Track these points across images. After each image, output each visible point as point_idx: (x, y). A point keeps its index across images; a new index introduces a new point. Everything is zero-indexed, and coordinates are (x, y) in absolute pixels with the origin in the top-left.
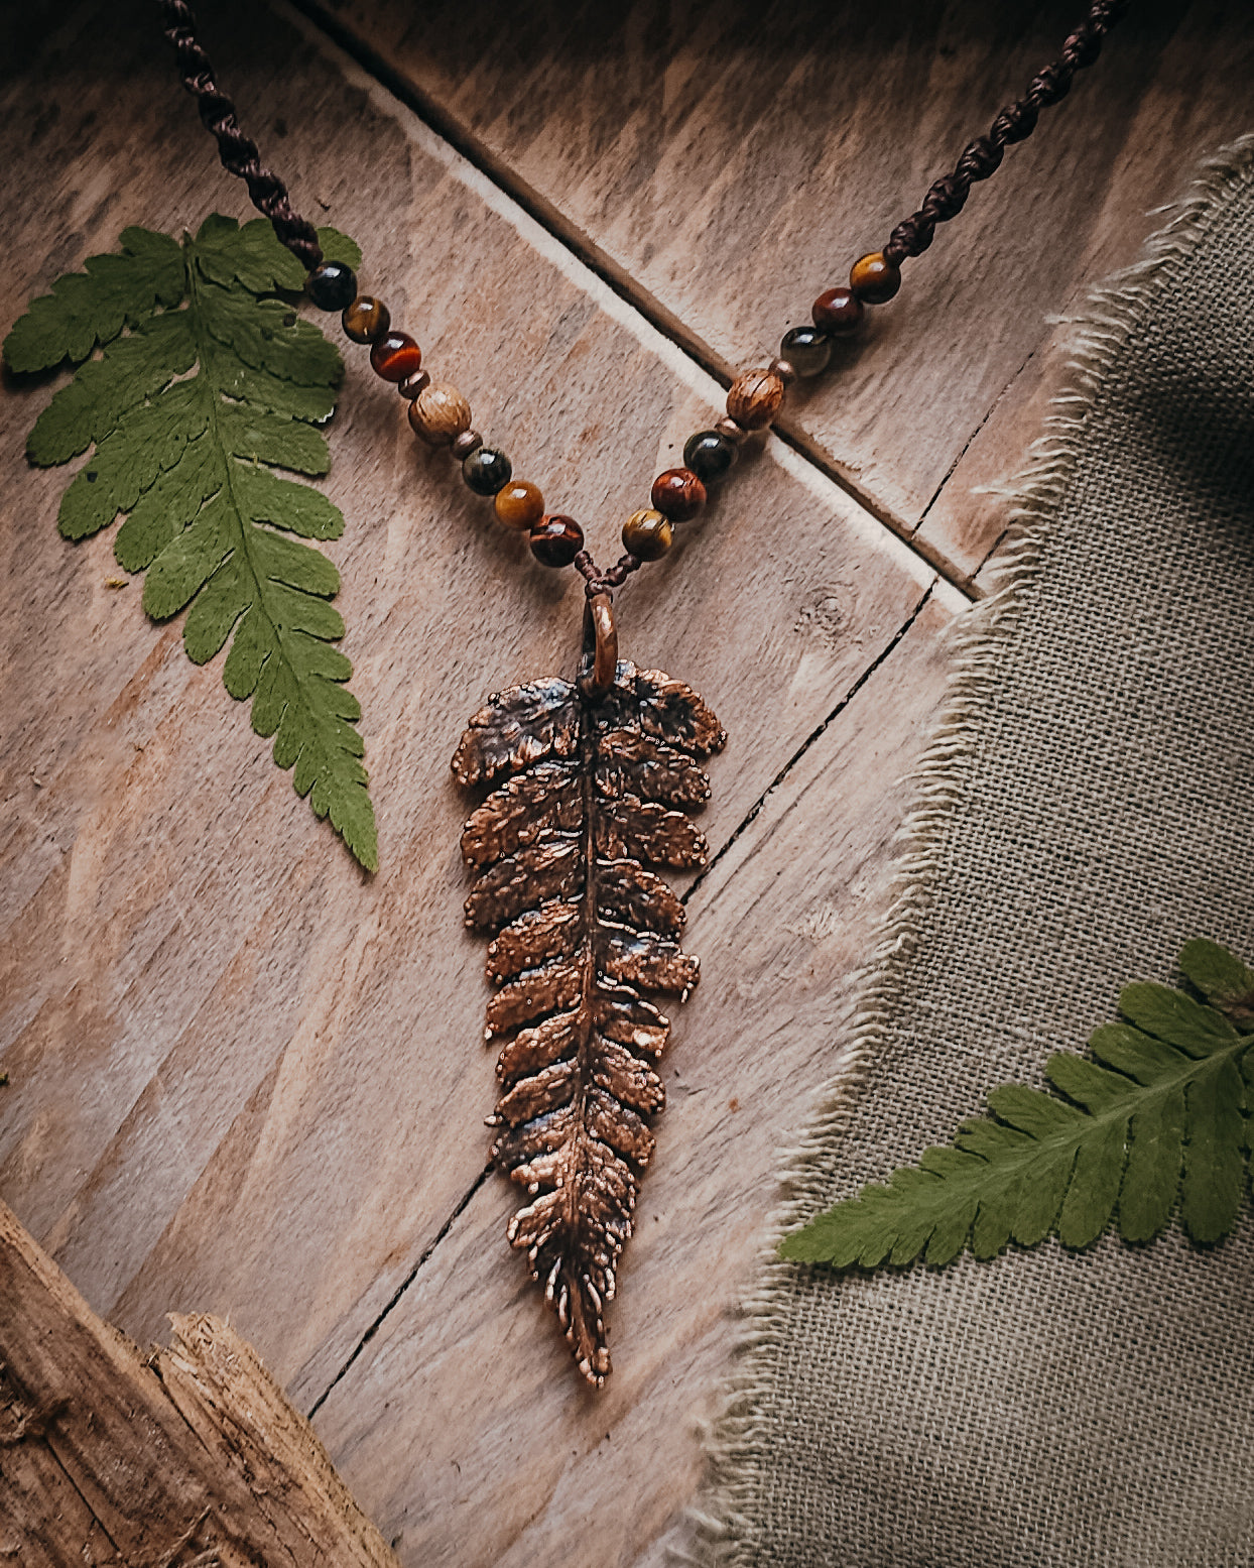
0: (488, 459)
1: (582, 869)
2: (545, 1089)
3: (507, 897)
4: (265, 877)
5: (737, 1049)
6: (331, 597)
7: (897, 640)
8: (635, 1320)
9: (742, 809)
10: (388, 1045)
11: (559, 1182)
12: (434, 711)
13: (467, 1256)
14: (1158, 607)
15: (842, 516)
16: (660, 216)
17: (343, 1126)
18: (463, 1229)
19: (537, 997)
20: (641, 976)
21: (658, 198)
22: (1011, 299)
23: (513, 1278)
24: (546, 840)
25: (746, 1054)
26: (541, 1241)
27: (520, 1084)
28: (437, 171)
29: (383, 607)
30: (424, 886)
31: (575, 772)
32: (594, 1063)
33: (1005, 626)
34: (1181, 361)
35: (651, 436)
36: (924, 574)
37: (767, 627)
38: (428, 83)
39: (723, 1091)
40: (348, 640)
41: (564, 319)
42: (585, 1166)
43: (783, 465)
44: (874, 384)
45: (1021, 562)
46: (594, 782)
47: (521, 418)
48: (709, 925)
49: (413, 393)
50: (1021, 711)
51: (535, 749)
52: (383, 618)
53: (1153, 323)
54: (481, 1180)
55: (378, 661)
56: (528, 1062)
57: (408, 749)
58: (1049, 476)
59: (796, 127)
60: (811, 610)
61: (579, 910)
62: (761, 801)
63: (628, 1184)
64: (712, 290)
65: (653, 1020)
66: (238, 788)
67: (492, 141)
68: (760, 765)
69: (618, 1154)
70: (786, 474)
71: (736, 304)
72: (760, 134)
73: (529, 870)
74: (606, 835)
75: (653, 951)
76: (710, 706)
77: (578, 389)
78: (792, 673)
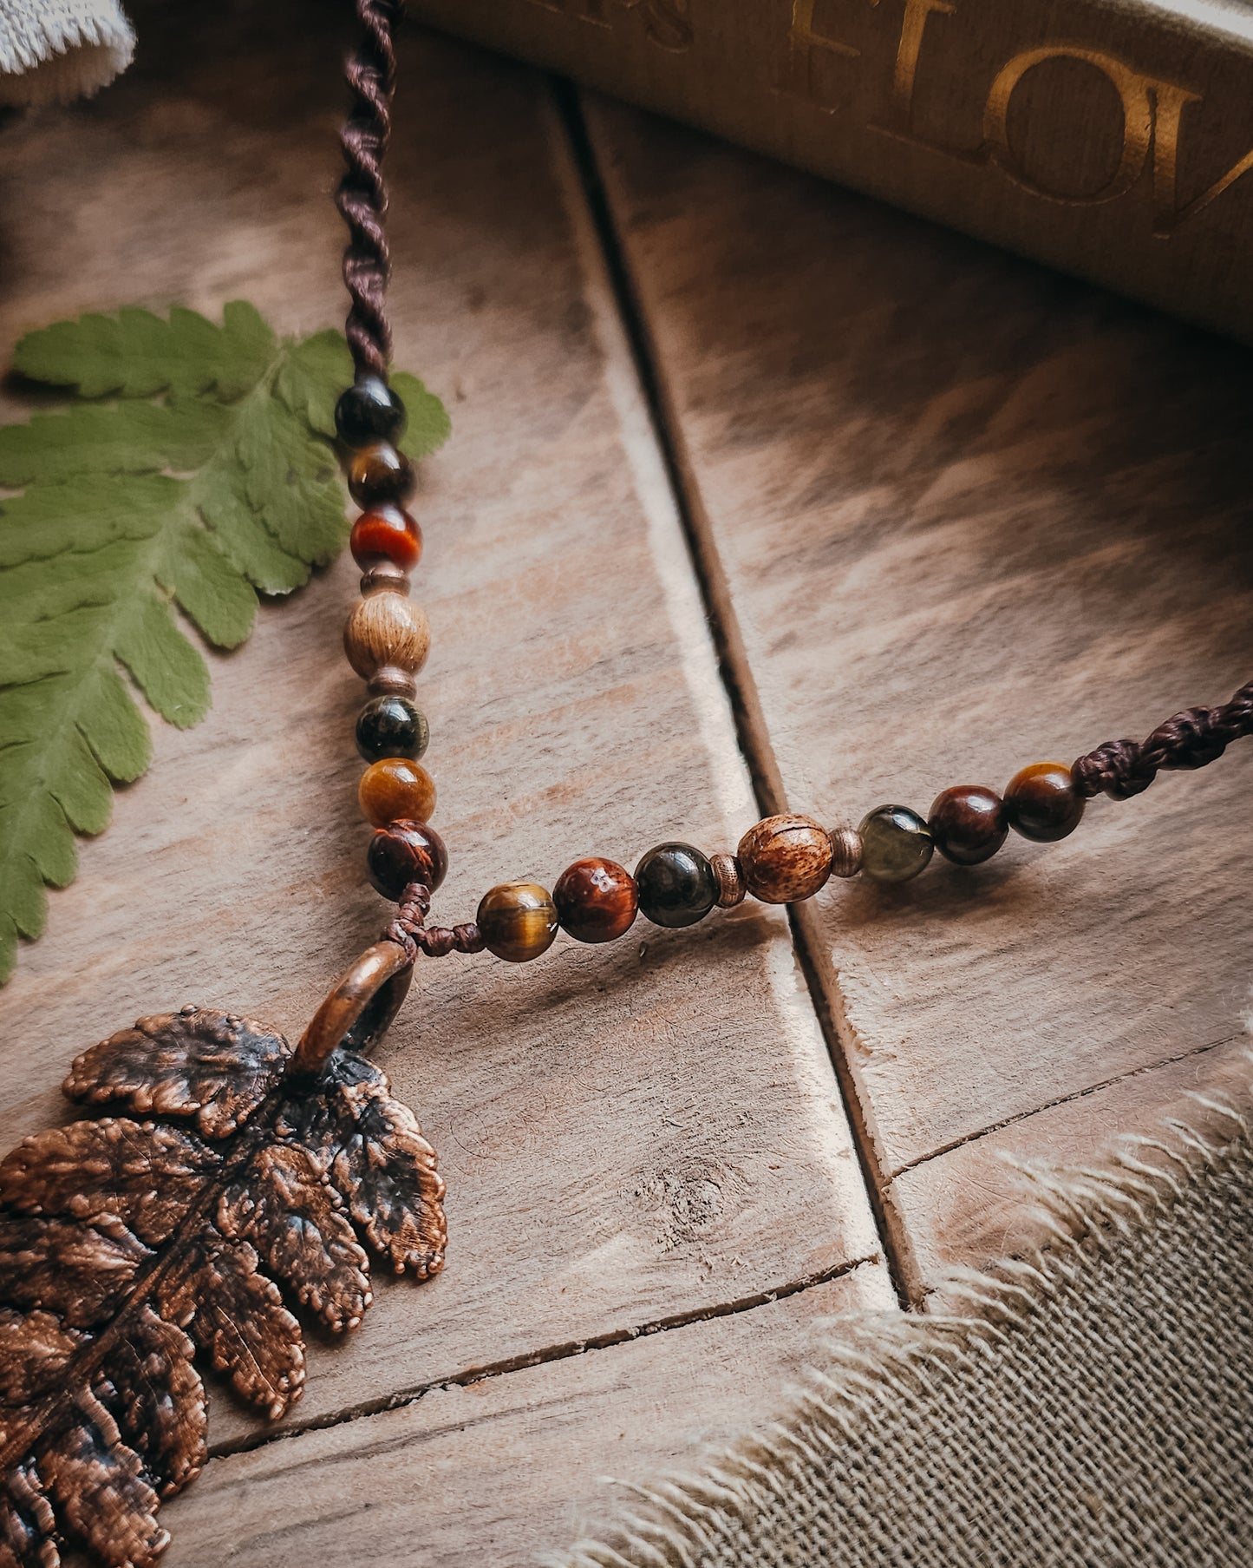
0: (401, 715)
1: (118, 1302)
6: (120, 785)
7: (762, 1300)
9: (390, 1380)
12: (123, 991)
14: (1168, 1501)
15: (803, 1089)
16: (828, 610)
20: (76, 1501)
21: (842, 589)
22: (1222, 965)
24: (107, 1233)
28: (609, 420)
29: (166, 834)
31: (206, 1168)
33: (921, 1373)
36: (862, 1236)
37: (602, 1164)
40: (99, 846)
41: (629, 652)
43: (771, 978)
44: (964, 956)
45: (1005, 1297)
46: (219, 1194)
47: (495, 728)
48: (223, 1508)
49: (370, 585)
50: (859, 1510)
51: (175, 1097)
52: (157, 846)
55: (110, 890)
57: (57, 1014)
58: (1119, 1196)
59: (1068, 607)
60: (675, 1183)
61: (73, 1354)
62: (423, 1390)
64: (832, 725)
67: (695, 431)
68: (456, 1339)
70: (767, 990)
71: (851, 759)
72: (1018, 591)
73: (54, 1252)
74: (183, 1279)
75: (121, 1481)
76: (450, 1210)
77: (586, 735)
78: (590, 1246)
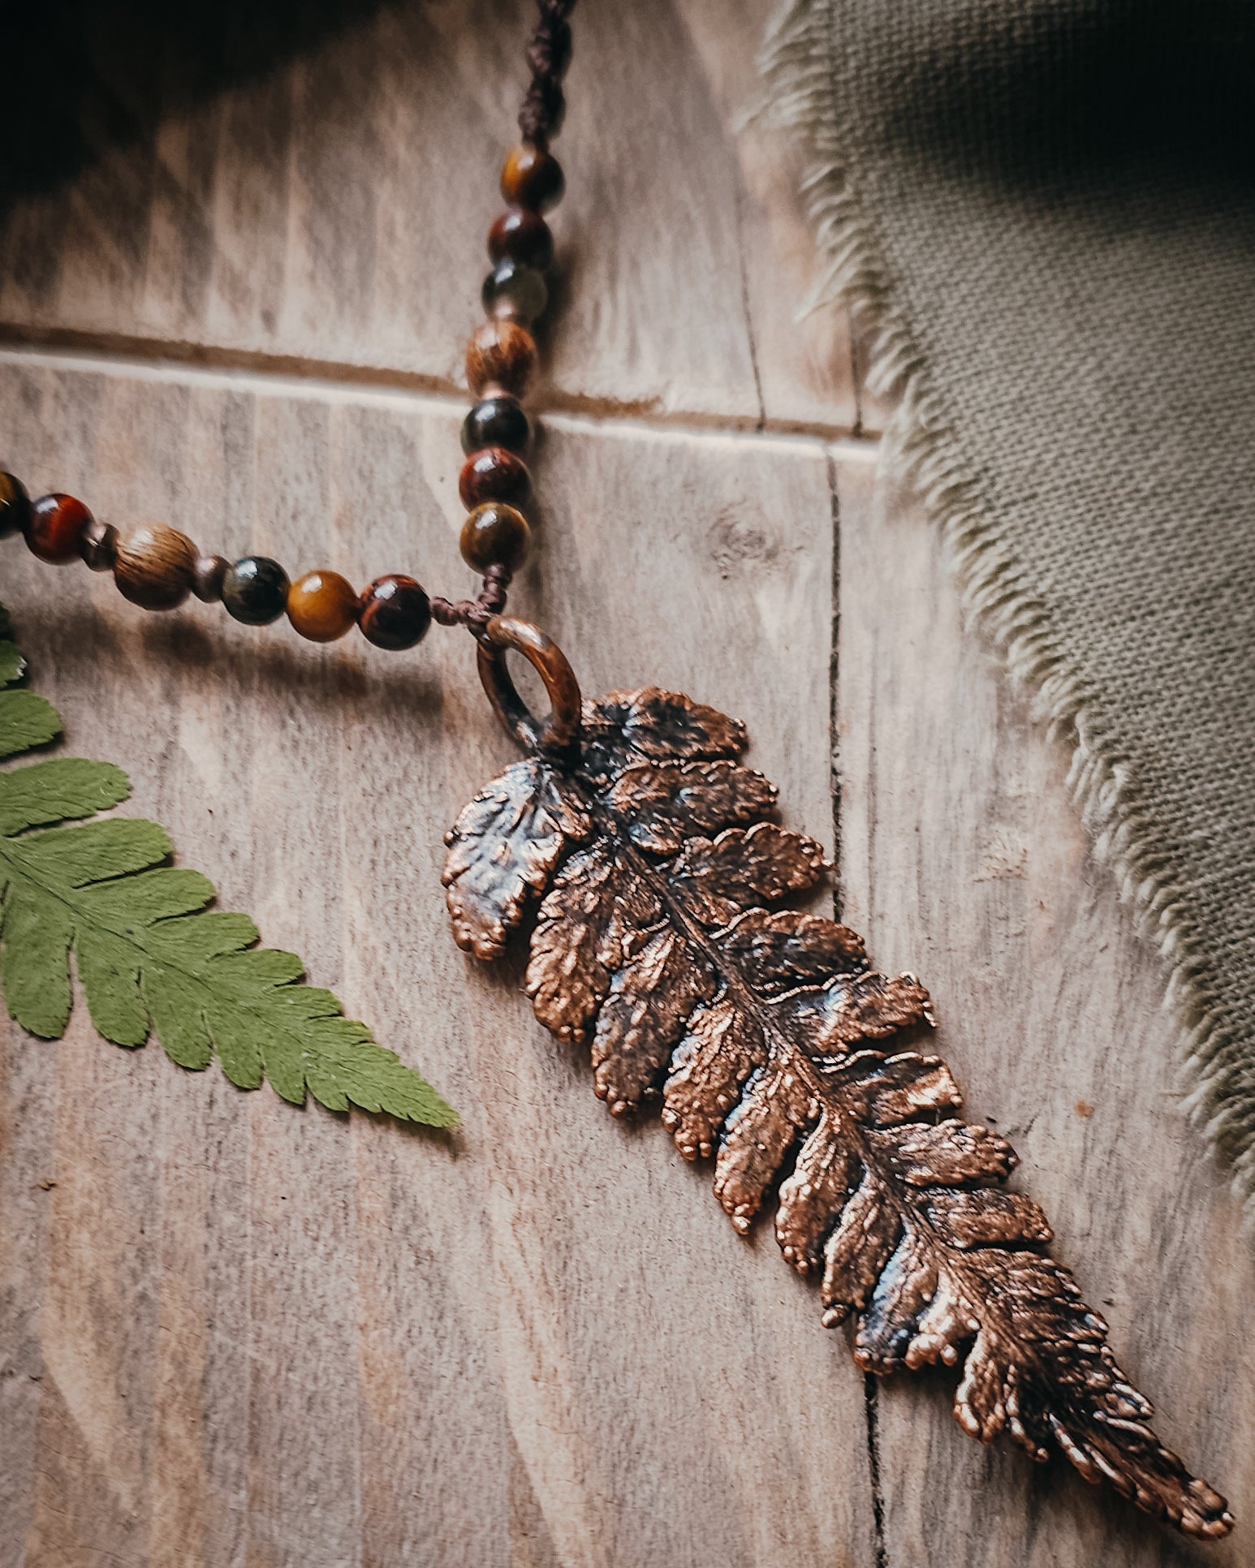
0: (250, 569)
1: (700, 957)
2: (862, 1232)
3: (641, 1045)
4: (325, 1233)
5: (1033, 1048)
6: (169, 859)
7: (837, 526)
10: (632, 1326)
11: (973, 1324)
12: (390, 910)
13: (932, 1522)
15: (678, 448)
16: (253, 281)
17: (654, 1469)
18: (900, 1489)
19: (765, 1135)
20: (865, 1028)
21: (238, 265)
22: (677, 163)
23: (1007, 1504)
24: (635, 948)
25: (1049, 1044)
26: (1013, 1406)
27: (831, 1249)
29: (241, 835)
30: (530, 1111)
31: (610, 853)
32: (893, 1170)
33: (938, 427)
34: (901, 57)
35: (411, 485)
36: (809, 449)
37: (692, 593)
39: (1059, 1103)
40: (226, 895)
41: (224, 427)
42: (986, 1285)
43: (577, 431)
45: (898, 359)
46: (636, 846)
48: (889, 932)
49: (106, 550)
50: (1025, 494)
51: (545, 851)
52: (249, 848)
53: (844, 46)
54: (871, 1417)
55: (279, 896)
56: (816, 1218)
57: (391, 970)
58: (860, 258)
59: (334, 132)
60: (724, 549)
61: (734, 1004)
62: (833, 770)
63: (1050, 1271)
64: (363, 316)
65: (920, 1068)
66: (213, 1150)
68: (802, 734)
69: (1012, 1246)
70: (586, 438)
71: (402, 316)
73: (641, 994)
74: (698, 900)
75: (855, 991)
76: (700, 699)
77: (294, 484)
78: (756, 618)
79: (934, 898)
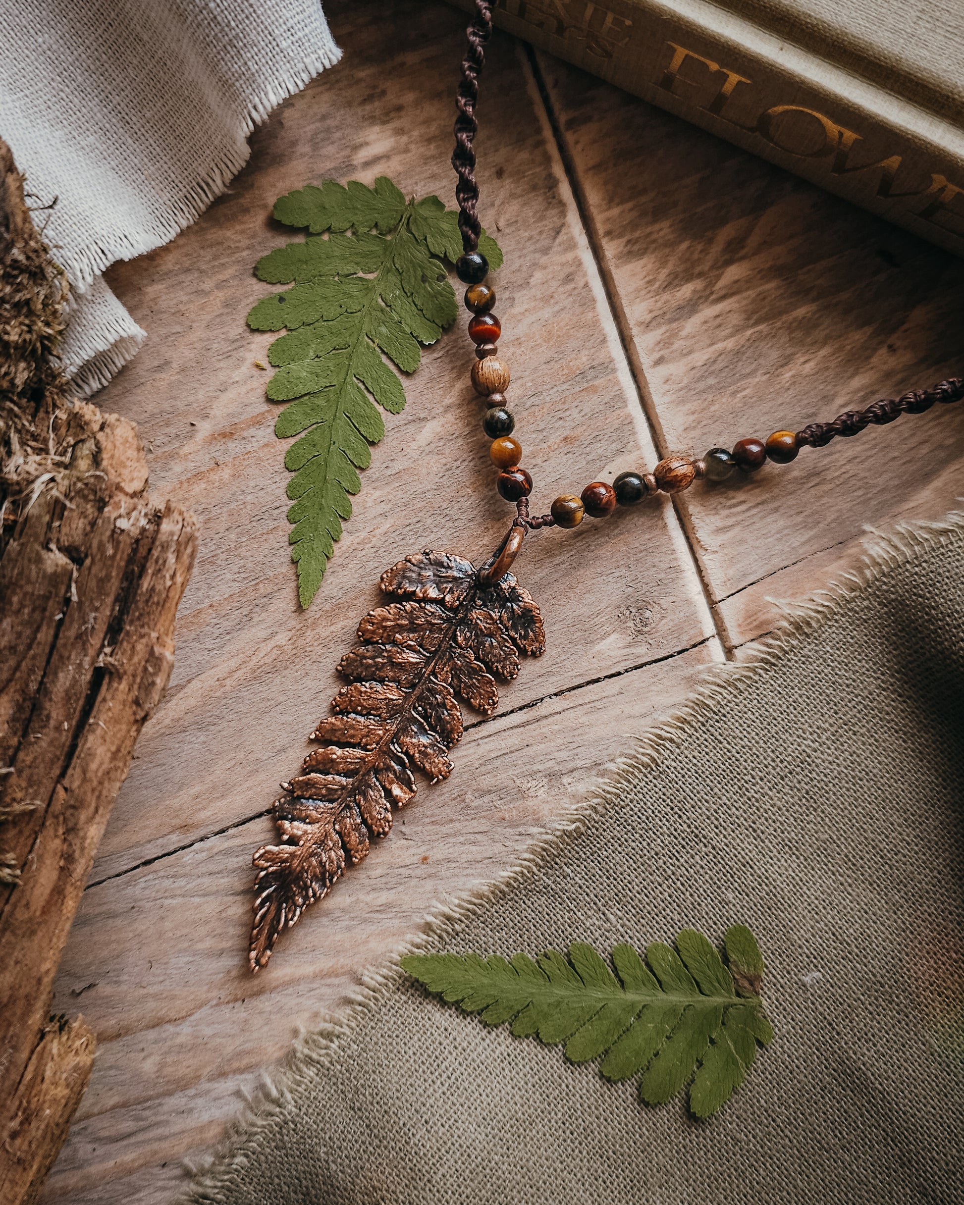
0: (503, 416)
1: (420, 676)
2: (325, 785)
3: (369, 666)
4: (243, 575)
5: (446, 829)
6: (372, 444)
7: (672, 656)
8: (298, 945)
9: (529, 697)
10: (254, 709)
11: (301, 843)
12: (391, 540)
13: (227, 853)
14: (831, 725)
15: (682, 568)
16: (678, 344)
17: (202, 738)
18: (234, 836)
19: (352, 732)
20: (417, 755)
21: (683, 333)
22: (849, 505)
23: (244, 881)
24: (409, 647)
25: (448, 835)
26: (271, 869)
27: (313, 775)
28: (572, 245)
29: (397, 466)
30: (328, 633)
31: (448, 620)
32: (361, 789)
33: (738, 684)
34: (929, 592)
35: (605, 460)
36: (709, 628)
37: (603, 605)
38: (593, 197)
39: (424, 848)
40: (368, 473)
41: (593, 367)
42: (321, 843)
43: (667, 521)
44: (743, 507)
45: (769, 653)
46: (455, 631)
47: (537, 409)
48: (472, 751)
49: (482, 355)
50: (719, 738)
51: (433, 593)
52: (394, 472)
53: (925, 561)
54: (260, 815)
55: (377, 494)
56: (325, 765)
57: (364, 552)
58: (813, 614)
59: (783, 340)
60: (633, 610)
61: (404, 698)
62: (542, 699)
63: (339, 867)
64: (682, 401)
65: (408, 784)
66: (258, 518)
67: (610, 249)
68: (553, 679)
69: (344, 847)
70: (665, 526)
71: (692, 418)
72: (761, 332)
73: (390, 658)
74: (445, 665)
75: (432, 745)
76: (546, 629)
77: (577, 410)
78: (603, 638)
79: (497, 763)
